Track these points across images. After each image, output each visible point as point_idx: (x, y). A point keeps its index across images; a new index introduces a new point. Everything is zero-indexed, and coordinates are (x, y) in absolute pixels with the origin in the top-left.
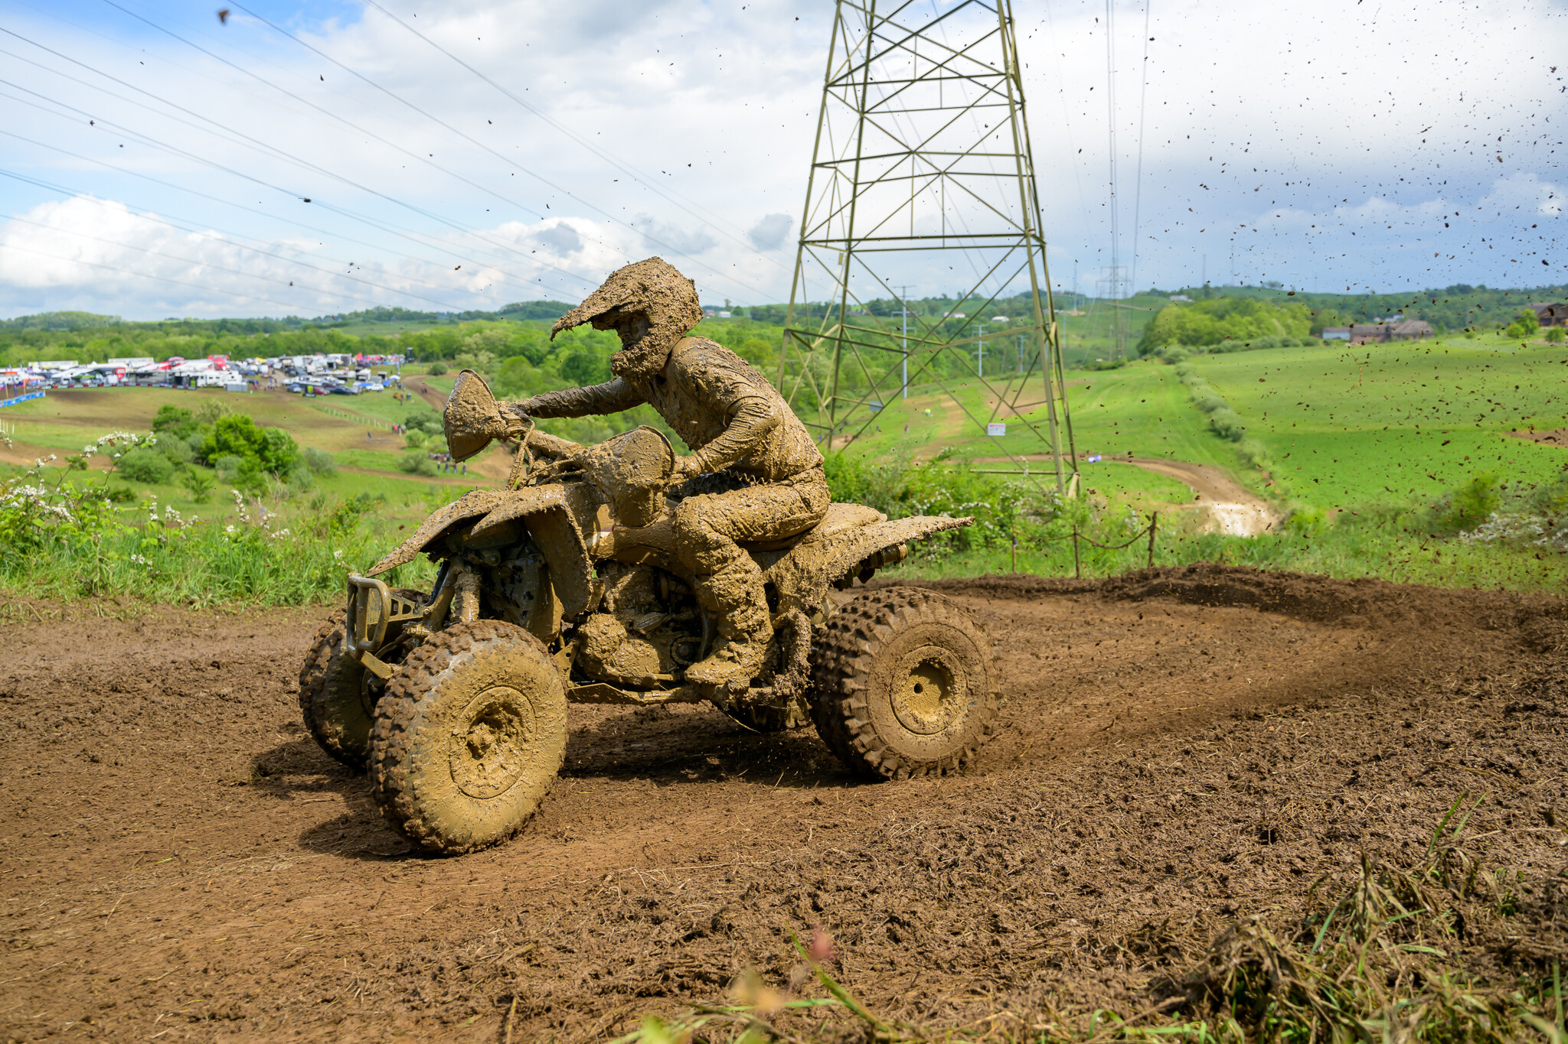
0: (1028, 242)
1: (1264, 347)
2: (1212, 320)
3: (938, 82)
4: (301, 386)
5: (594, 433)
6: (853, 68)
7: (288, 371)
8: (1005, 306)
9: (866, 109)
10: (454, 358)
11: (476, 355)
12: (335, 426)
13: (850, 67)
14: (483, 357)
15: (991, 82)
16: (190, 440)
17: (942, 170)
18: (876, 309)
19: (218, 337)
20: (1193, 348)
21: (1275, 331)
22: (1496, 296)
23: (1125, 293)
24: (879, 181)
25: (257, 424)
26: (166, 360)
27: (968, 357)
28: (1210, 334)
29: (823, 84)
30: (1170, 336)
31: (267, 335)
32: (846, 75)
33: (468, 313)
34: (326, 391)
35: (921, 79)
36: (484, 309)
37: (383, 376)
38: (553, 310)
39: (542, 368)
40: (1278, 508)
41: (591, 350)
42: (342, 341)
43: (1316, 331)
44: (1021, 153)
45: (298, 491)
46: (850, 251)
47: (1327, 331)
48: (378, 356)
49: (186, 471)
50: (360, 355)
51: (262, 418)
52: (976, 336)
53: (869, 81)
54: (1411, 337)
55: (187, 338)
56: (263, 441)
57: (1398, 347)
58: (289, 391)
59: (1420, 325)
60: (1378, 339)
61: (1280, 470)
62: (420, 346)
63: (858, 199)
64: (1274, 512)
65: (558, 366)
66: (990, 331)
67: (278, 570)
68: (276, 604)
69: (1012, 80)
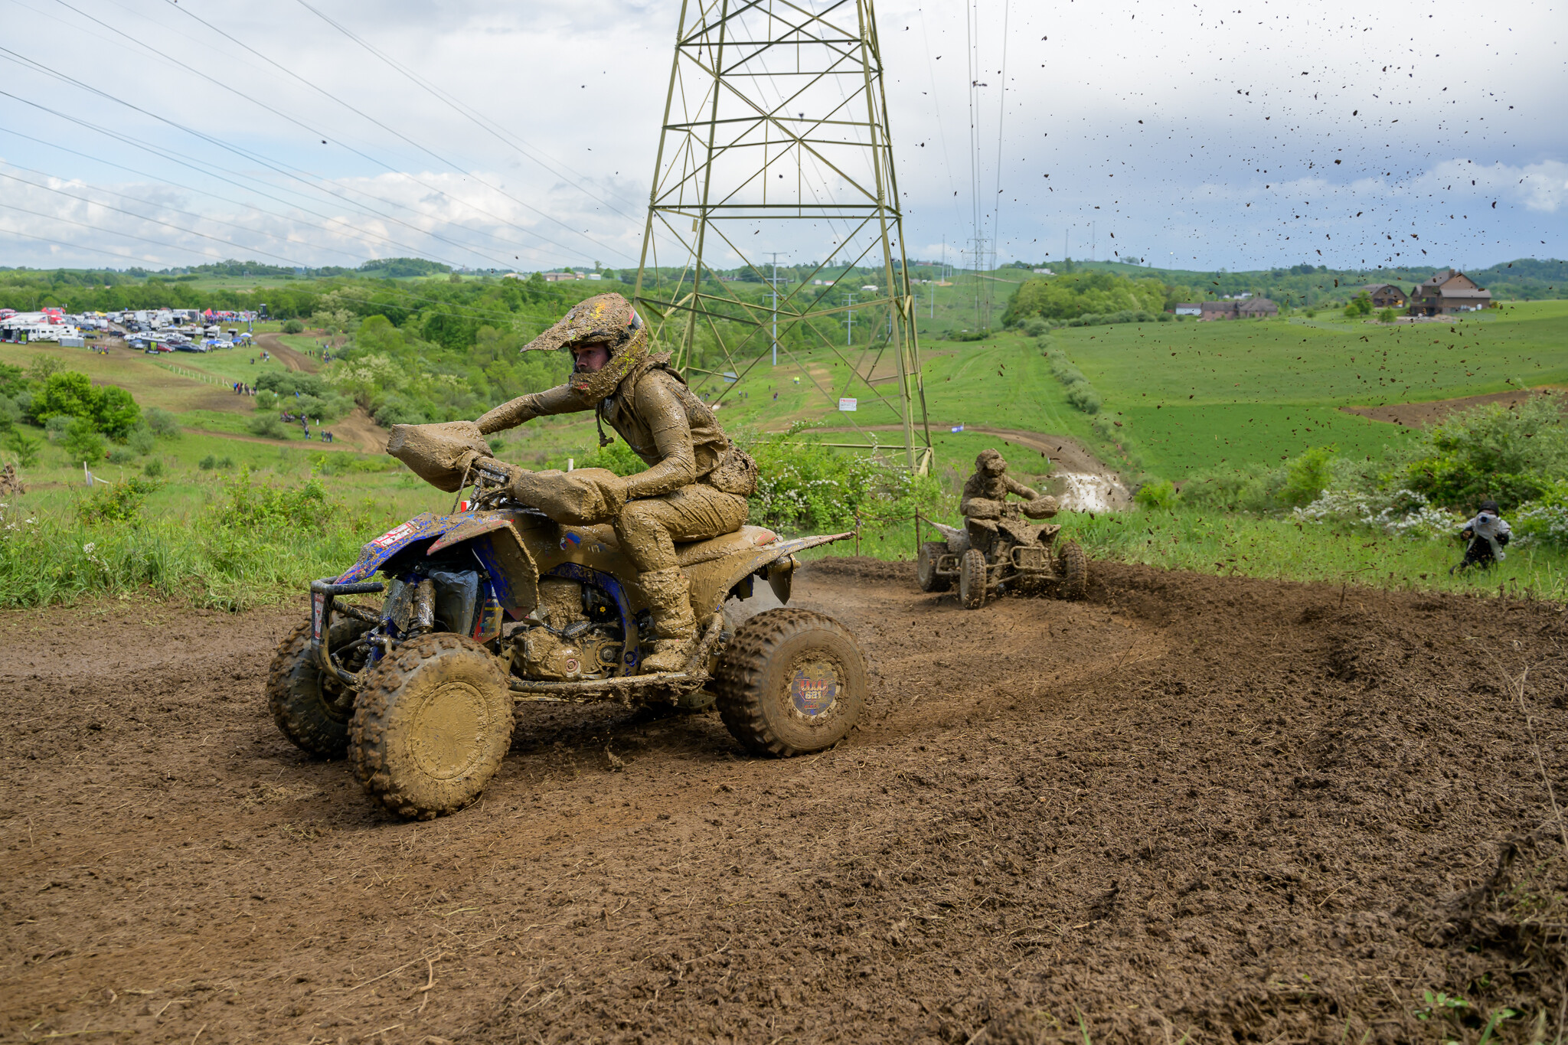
0: (882, 214)
1: (1121, 321)
2: (1071, 294)
3: (795, 45)
4: (144, 342)
6: (708, 26)
7: (130, 325)
8: (874, 275)
9: (722, 71)
10: (310, 316)
11: (334, 314)
12: (181, 386)
13: (704, 25)
14: (342, 315)
15: (845, 48)
16: (17, 398)
17: (799, 137)
18: (748, 274)
19: (54, 288)
20: (1054, 321)
21: (1132, 306)
22: (1335, 277)
23: (991, 266)
24: (731, 146)
25: (95, 382)
27: (838, 325)
28: (1070, 307)
29: (675, 42)
30: (1032, 309)
31: (108, 287)
32: (700, 34)
33: (327, 269)
34: (171, 349)
35: (778, 42)
36: (343, 265)
37: (233, 333)
38: (418, 269)
39: (403, 328)
40: (1129, 479)
41: (454, 310)
42: (191, 294)
43: (1170, 307)
44: (876, 122)
45: (135, 453)
46: (705, 218)
47: (1180, 307)
48: (229, 312)
49: (11, 432)
50: (210, 310)
51: (100, 375)
52: (846, 304)
53: (725, 41)
54: (1257, 314)
55: (18, 288)
56: (101, 400)
57: (1248, 324)
58: (131, 347)
59: (1265, 302)
60: (1226, 316)
61: (1132, 442)
62: (273, 302)
63: (713, 162)
64: (1126, 483)
65: (421, 326)
66: (861, 299)
67: (11, 567)
68: (7, 606)
69: (868, 47)
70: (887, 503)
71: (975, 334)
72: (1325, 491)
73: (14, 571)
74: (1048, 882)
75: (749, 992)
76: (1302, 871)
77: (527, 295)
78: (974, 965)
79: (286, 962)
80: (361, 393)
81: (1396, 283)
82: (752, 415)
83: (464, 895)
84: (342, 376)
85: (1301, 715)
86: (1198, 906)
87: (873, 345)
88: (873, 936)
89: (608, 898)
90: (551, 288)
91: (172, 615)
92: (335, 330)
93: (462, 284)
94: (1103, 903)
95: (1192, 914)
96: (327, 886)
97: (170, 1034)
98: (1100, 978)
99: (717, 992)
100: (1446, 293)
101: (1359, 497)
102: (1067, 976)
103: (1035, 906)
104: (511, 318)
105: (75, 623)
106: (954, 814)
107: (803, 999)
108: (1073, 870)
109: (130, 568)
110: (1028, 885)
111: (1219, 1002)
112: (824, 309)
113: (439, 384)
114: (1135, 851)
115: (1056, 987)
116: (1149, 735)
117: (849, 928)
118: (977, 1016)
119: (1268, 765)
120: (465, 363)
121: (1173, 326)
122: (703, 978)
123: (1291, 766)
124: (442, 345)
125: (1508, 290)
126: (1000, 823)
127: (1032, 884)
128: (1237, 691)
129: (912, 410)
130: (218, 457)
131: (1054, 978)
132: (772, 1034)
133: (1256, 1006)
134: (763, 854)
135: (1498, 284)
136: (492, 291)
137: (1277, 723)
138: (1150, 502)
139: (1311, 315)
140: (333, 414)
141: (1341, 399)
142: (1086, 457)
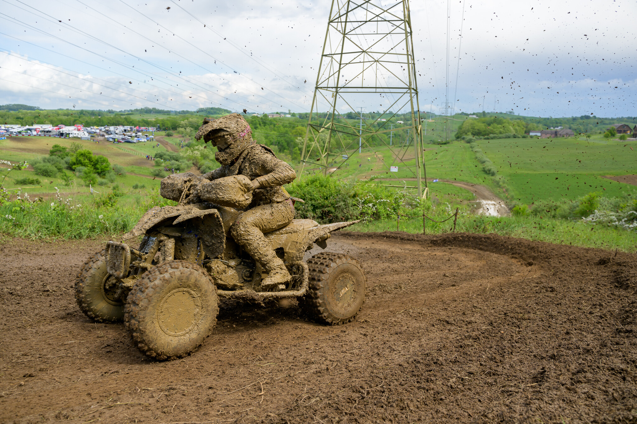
0: (411, 91)
1: (506, 138)
2: (485, 126)
3: (376, 22)
4: (113, 139)
6: (341, 15)
7: (108, 132)
8: (402, 117)
9: (346, 33)
10: (176, 130)
11: (185, 129)
12: (126, 156)
13: (340, 15)
14: (188, 130)
15: (398, 23)
16: (65, 159)
17: (377, 60)
18: (350, 116)
19: (80, 117)
20: (477, 137)
21: (511, 132)
22: (600, 121)
23: (451, 114)
24: (349, 63)
25: (94, 154)
26: (57, 126)
27: (386, 137)
28: (484, 131)
29: (328, 21)
30: (468, 132)
31: (100, 117)
32: (338, 18)
33: (183, 111)
34: (123, 141)
35: (369, 21)
36: (190, 110)
37: (147, 136)
38: (218, 112)
40: (509, 204)
42: (131, 120)
43: (527, 132)
44: (409, 53)
45: (109, 182)
46: (337, 92)
47: (531, 132)
48: (145, 128)
49: (62, 172)
50: (138, 127)
51: (96, 151)
52: (390, 129)
53: (348, 21)
54: (565, 136)
55: (66, 117)
56: (96, 161)
57: (560, 140)
58: (108, 140)
59: (569, 131)
60: (552, 136)
61: (510, 188)
62: (162, 124)
63: (341, 70)
64: (507, 205)
66: (396, 127)
67: (72, 223)
68: (70, 238)
69: (407, 23)
70: (409, 210)
71: (444, 142)
72: (596, 211)
73: (73, 225)
74: (511, 366)
75: (397, 403)
76: (628, 367)
77: (261, 123)
78: (486, 398)
79: (203, 380)
80: (195, 160)
81: (627, 124)
82: (350, 173)
83: (269, 358)
84: (188, 154)
85: (609, 302)
86: (584, 379)
88: (443, 384)
89: (328, 362)
90: (271, 120)
92: (185, 135)
94: (539, 376)
95: (582, 383)
96: (213, 352)
97: (163, 406)
98: (550, 406)
99: (382, 402)
101: (611, 214)
102: (537, 405)
103: (508, 376)
104: (255, 132)
105: (96, 246)
106: (465, 336)
107: (418, 408)
108: (521, 362)
109: (116, 225)
110: (503, 367)
111: (611, 419)
112: (382, 131)
114: (547, 355)
115: (533, 409)
116: (543, 308)
117: (431, 380)
118: (498, 419)
119: (599, 323)
121: (528, 140)
122: (375, 397)
123: (609, 324)
126: (486, 341)
127: (505, 367)
128: (578, 292)
129: (420, 172)
130: (140, 184)
131: (531, 405)
132: (409, 421)
133: (628, 422)
134: (388, 348)
137: (599, 306)
138: (517, 213)
139: (589, 137)
140: (184, 169)
141: (601, 172)
142: (490, 194)
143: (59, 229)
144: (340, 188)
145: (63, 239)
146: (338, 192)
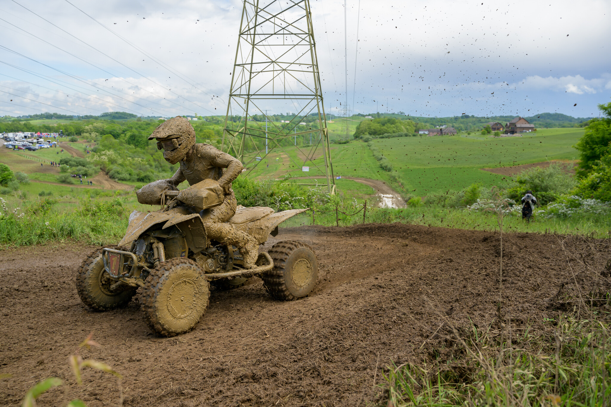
0: (317, 98)
1: (399, 136)
2: (380, 126)
3: (283, 35)
4: (12, 145)
5: (142, 166)
6: (250, 28)
7: (6, 139)
8: (305, 118)
9: (255, 44)
10: (81, 135)
11: (90, 134)
12: (29, 163)
14: (93, 135)
15: (304, 36)
17: (284, 69)
18: (255, 118)
20: (374, 136)
21: (403, 131)
22: (478, 119)
23: (349, 115)
24: (261, 71)
27: (291, 138)
28: (380, 131)
29: (239, 33)
30: (365, 132)
32: (247, 31)
33: (87, 116)
34: (24, 148)
35: (275, 34)
36: (93, 115)
37: (49, 142)
38: (123, 116)
39: (119, 139)
40: (404, 196)
41: (140, 133)
42: (31, 126)
43: (417, 131)
44: (314, 64)
45: (12, 190)
46: (249, 99)
47: (421, 131)
48: (47, 133)
50: (39, 133)
52: (294, 130)
53: (256, 33)
54: (449, 134)
57: (445, 138)
58: (7, 148)
59: (452, 129)
60: (438, 134)
61: (405, 182)
62: (65, 129)
63: (251, 80)
64: (403, 198)
65: (126, 139)
66: (299, 128)
67: (22, 231)
68: (21, 245)
69: (311, 36)
71: (344, 141)
72: (478, 200)
80: (103, 165)
81: (500, 122)
82: (259, 173)
84: (95, 159)
87: (305, 146)
91: (81, 247)
92: (91, 140)
93: (142, 122)
99: (353, 332)
100: (518, 125)
101: (491, 201)
105: (48, 251)
106: (395, 294)
109: (63, 231)
113: (134, 162)
114: (453, 300)
116: (446, 273)
119: (485, 279)
120: (144, 153)
121: (418, 138)
122: (347, 330)
124: (135, 146)
125: (540, 124)
126: (410, 295)
128: (469, 261)
129: (329, 171)
130: (47, 192)
134: (344, 305)
135: (536, 122)
136: (154, 125)
137: (484, 268)
138: (413, 205)
139: (469, 134)
140: (92, 174)
141: (481, 165)
142: (388, 188)
143: (10, 237)
144: (258, 188)
145: (15, 246)
146: (257, 192)
